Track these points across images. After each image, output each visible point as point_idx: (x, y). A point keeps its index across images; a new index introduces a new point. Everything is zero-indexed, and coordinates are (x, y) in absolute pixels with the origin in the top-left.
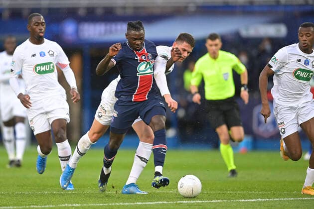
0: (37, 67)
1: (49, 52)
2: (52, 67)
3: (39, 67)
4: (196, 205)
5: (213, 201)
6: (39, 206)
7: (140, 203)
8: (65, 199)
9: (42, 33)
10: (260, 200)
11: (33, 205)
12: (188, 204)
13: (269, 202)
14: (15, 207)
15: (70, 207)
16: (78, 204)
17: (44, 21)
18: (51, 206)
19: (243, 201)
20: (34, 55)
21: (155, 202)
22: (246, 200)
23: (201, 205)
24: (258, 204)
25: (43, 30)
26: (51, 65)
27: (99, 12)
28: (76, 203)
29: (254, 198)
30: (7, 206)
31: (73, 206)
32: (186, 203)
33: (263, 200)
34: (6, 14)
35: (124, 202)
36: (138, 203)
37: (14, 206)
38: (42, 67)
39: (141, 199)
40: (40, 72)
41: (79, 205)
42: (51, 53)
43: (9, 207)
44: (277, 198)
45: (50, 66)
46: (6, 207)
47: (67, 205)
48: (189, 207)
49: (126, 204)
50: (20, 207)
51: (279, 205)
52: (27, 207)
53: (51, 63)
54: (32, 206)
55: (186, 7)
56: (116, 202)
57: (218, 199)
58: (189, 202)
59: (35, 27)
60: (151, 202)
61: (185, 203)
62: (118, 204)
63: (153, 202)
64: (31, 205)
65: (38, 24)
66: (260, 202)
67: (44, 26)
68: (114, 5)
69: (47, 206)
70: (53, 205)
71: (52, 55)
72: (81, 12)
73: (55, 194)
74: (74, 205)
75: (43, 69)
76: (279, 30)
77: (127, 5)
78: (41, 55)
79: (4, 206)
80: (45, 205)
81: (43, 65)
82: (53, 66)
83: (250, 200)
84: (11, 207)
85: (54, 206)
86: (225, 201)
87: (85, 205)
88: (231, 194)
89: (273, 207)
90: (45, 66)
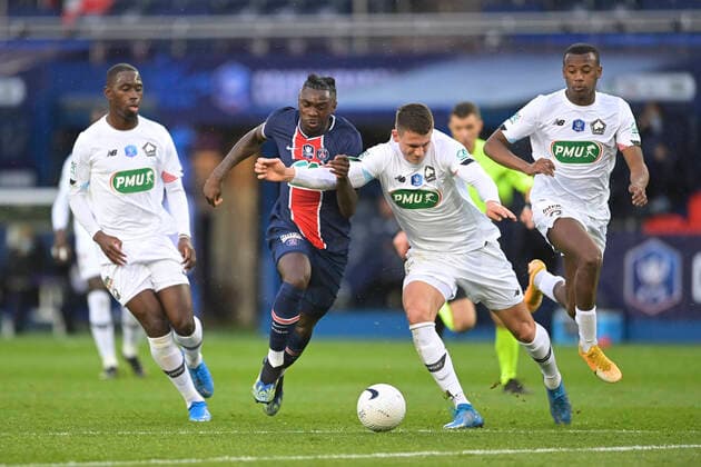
0: (119, 179)
1: (144, 148)
2: (149, 179)
3: (122, 178)
4: (501, 459)
5: (538, 450)
6: (168, 462)
7: (383, 455)
8: (224, 447)
9: (135, 106)
10: (638, 448)
11: (156, 458)
12: (485, 457)
13: (658, 451)
14: (117, 463)
15: (234, 462)
16: (251, 455)
17: (140, 82)
18: (194, 461)
19: (602, 449)
20: (113, 153)
21: (414, 451)
22: (609, 449)
23: (511, 459)
24: (634, 456)
25: (137, 100)
26: (149, 174)
27: (296, 48)
28: (246, 454)
29: (628, 445)
30: (99, 460)
31: (240, 461)
32: (482, 455)
33: (645, 448)
34: (98, 53)
35: (348, 452)
36: (378, 455)
37: (114, 460)
38: (128, 178)
39: (384, 446)
40: (123, 189)
41: (254, 459)
42: (149, 148)
43: (103, 464)
44: (675, 444)
45: (145, 177)
46: (97, 463)
47: (227, 458)
48: (488, 462)
49: (354, 456)
50: (129, 463)
51: (679, 460)
52: (143, 462)
53: (148, 170)
54: (153, 461)
55: (482, 38)
56: (331, 452)
57: (549, 447)
58: (487, 452)
59: (121, 92)
60: (405, 451)
61: (478, 455)
62: (335, 457)
63: (409, 451)
64: (150, 458)
65: (128, 87)
66: (638, 452)
67: (141, 93)
68: (327, 34)
69: (185, 461)
70: (197, 458)
71: (152, 153)
72: (259, 49)
73: (201, 436)
74: (243, 458)
75: (130, 181)
76: (679, 87)
77: (355, 34)
78: (127, 153)
79: (94, 460)
80: (181, 458)
81: (130, 174)
82: (152, 177)
83: (618, 448)
84: (109, 463)
85: (200, 461)
86: (564, 450)
87: (266, 458)
88: (576, 434)
89: (666, 464)
90: (134, 177)
